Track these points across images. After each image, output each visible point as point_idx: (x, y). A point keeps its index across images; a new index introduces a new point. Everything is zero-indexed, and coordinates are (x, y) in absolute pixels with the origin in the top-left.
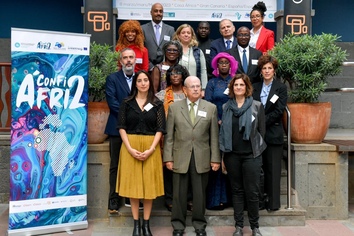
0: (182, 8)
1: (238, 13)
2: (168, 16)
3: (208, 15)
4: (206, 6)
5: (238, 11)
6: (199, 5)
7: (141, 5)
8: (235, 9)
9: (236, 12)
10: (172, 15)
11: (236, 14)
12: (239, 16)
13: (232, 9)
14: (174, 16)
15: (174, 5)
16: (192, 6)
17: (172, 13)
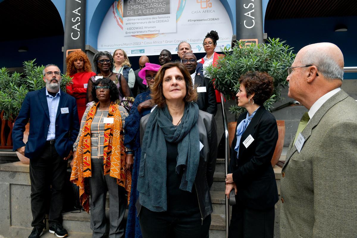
0: (150, 45)
1: (198, 46)
2: (139, 52)
3: (172, 49)
4: (170, 42)
5: (198, 44)
6: (165, 41)
7: (117, 45)
8: (196, 42)
9: (197, 45)
10: (142, 51)
11: (197, 46)
12: (199, 49)
13: (193, 42)
14: (144, 52)
15: (143, 43)
16: (158, 43)
17: (142, 50)
